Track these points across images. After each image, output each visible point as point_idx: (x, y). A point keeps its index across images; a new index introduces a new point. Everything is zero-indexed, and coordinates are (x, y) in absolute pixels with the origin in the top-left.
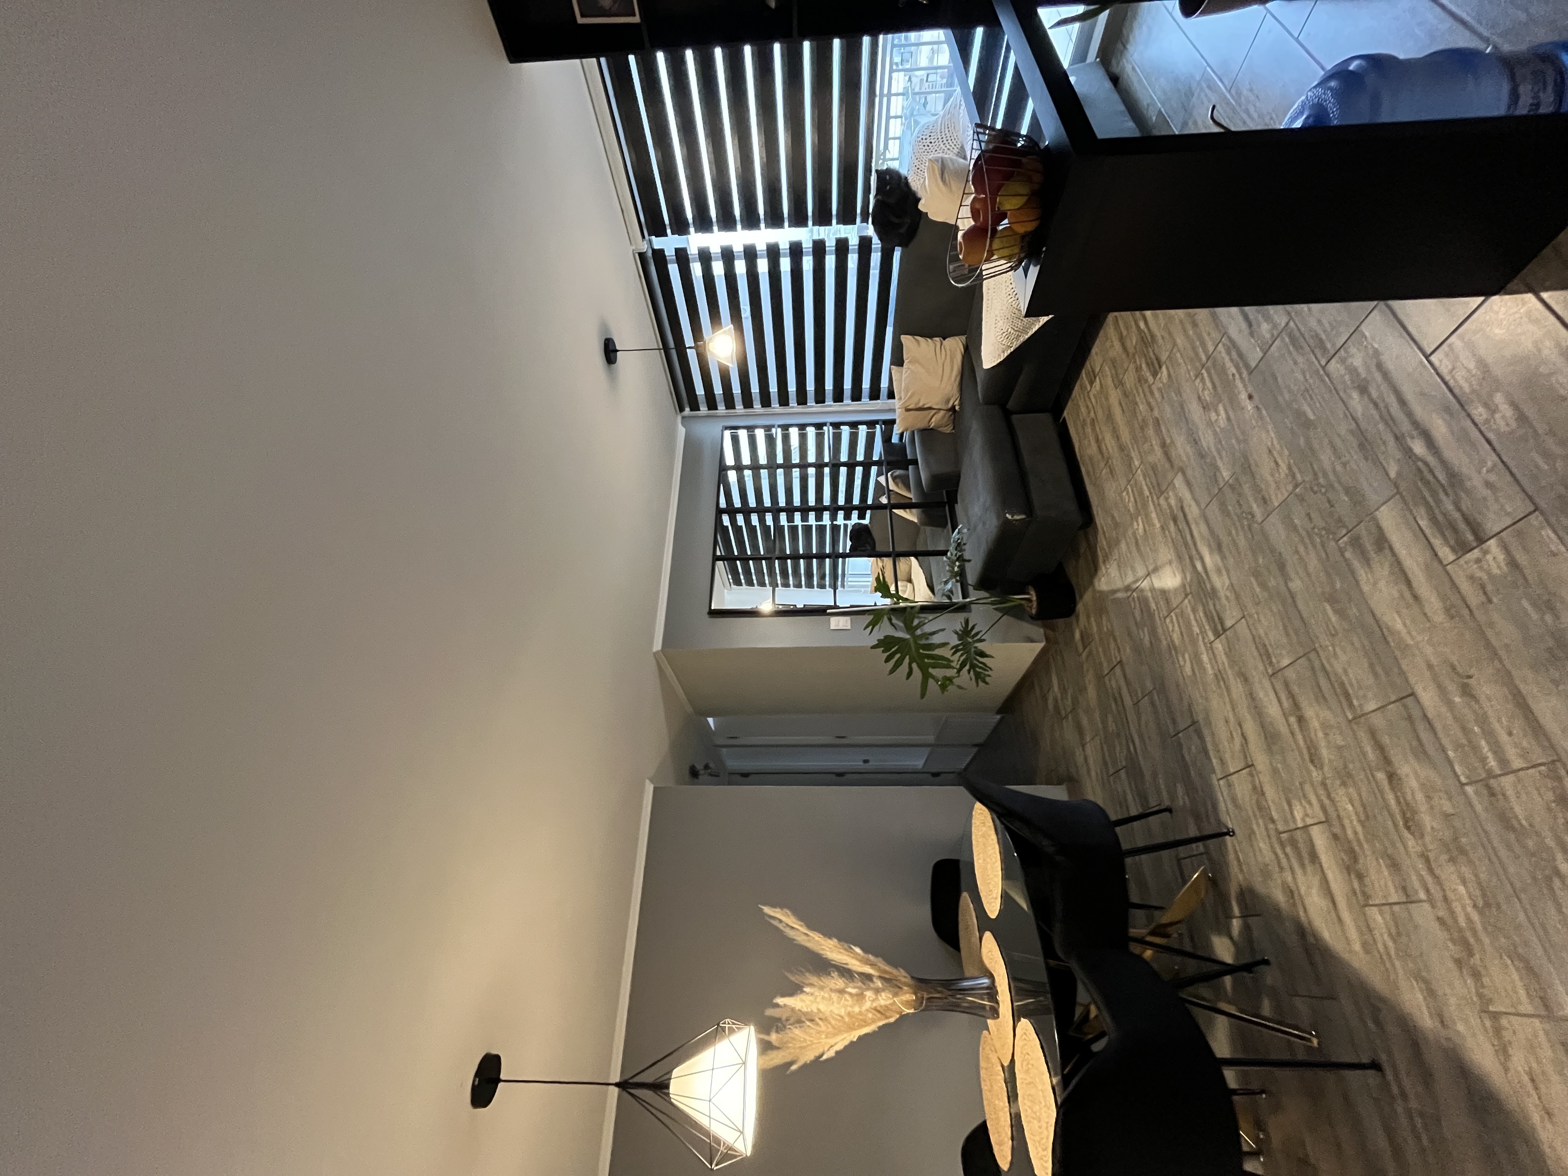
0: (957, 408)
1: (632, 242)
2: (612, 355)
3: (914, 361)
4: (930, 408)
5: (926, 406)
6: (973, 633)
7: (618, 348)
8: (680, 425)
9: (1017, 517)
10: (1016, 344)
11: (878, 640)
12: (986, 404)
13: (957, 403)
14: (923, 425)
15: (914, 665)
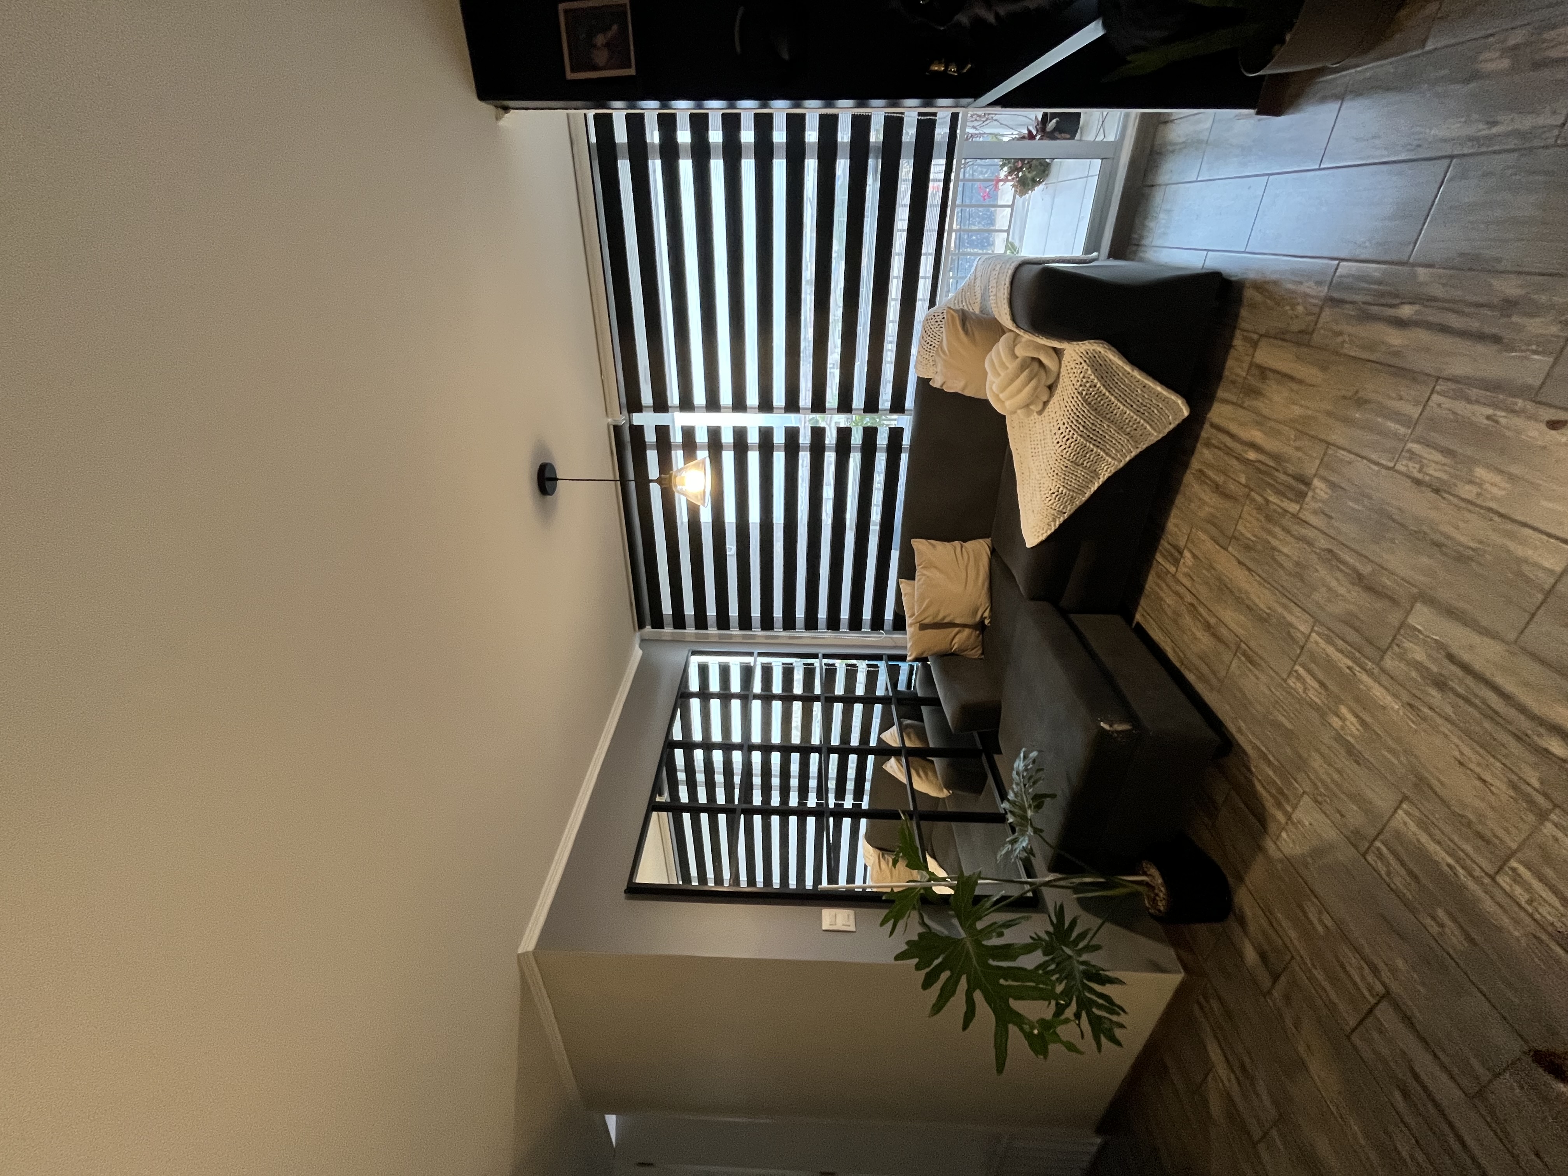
0: (987, 622)
1: (609, 413)
2: (548, 484)
3: (930, 565)
4: (951, 625)
5: (946, 621)
6: (1074, 935)
7: (558, 477)
8: (637, 646)
9: (1119, 727)
10: (1070, 510)
11: (908, 943)
12: (1033, 599)
13: (986, 614)
14: (942, 646)
15: (978, 996)
